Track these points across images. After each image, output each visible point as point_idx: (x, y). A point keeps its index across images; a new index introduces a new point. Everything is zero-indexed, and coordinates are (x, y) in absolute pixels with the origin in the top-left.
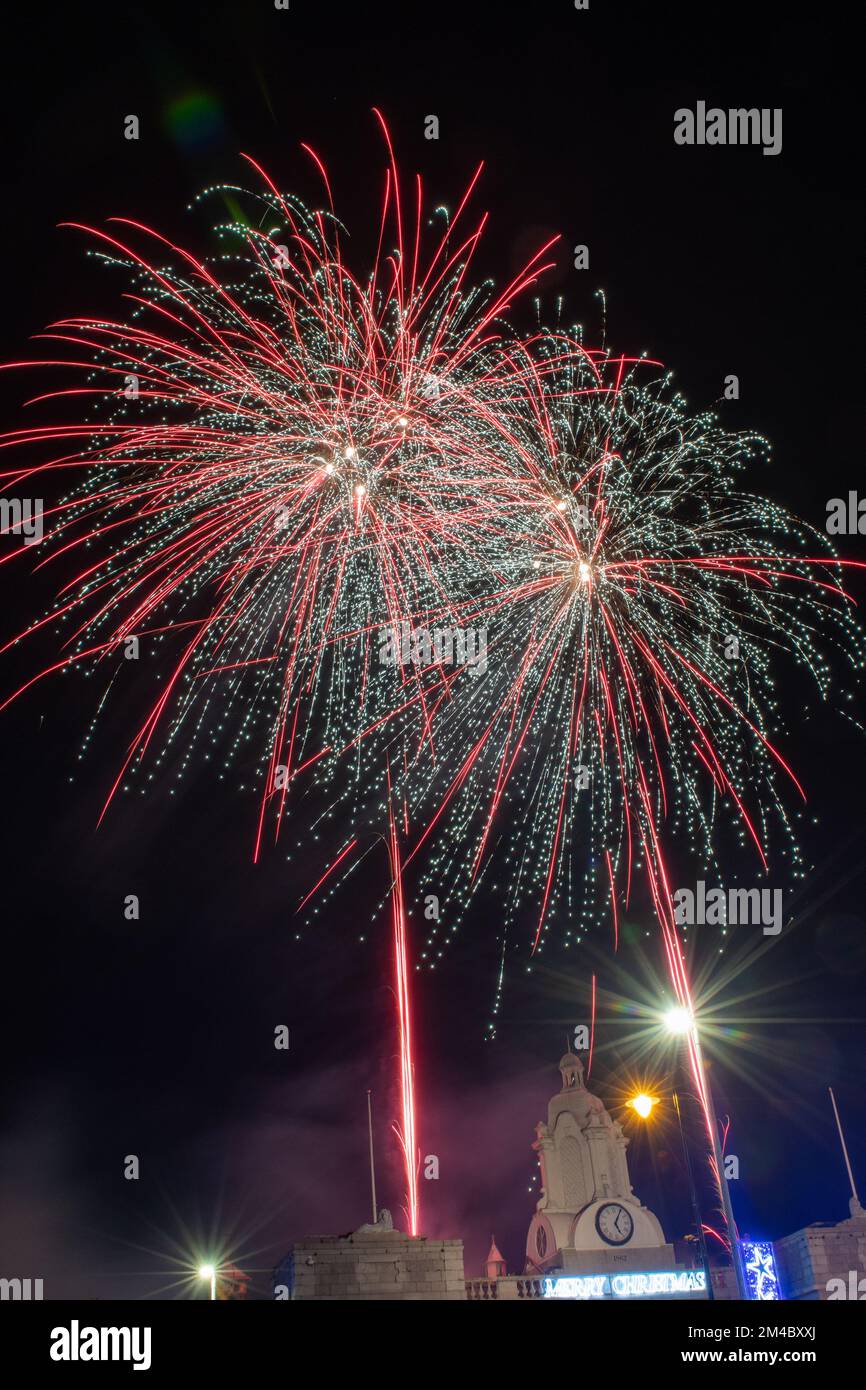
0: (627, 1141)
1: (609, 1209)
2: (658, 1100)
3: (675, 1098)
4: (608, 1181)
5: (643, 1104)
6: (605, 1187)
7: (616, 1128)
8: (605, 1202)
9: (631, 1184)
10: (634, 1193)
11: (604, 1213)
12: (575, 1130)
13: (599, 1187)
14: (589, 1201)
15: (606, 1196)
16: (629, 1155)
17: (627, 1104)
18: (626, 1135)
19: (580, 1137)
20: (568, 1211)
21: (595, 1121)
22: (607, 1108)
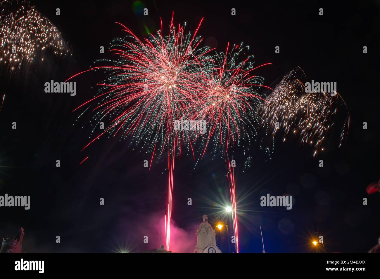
0: (216, 234)
1: (211, 248)
2: (223, 226)
3: (227, 226)
4: (211, 242)
5: (220, 227)
6: (210, 244)
7: (214, 231)
8: (210, 247)
9: (216, 243)
10: (216, 245)
11: (210, 249)
12: (205, 231)
13: (209, 244)
14: (207, 246)
15: (210, 246)
16: (216, 237)
17: (216, 226)
18: (216, 233)
19: (206, 233)
20: (202, 248)
21: (209, 229)
22: (212, 227)
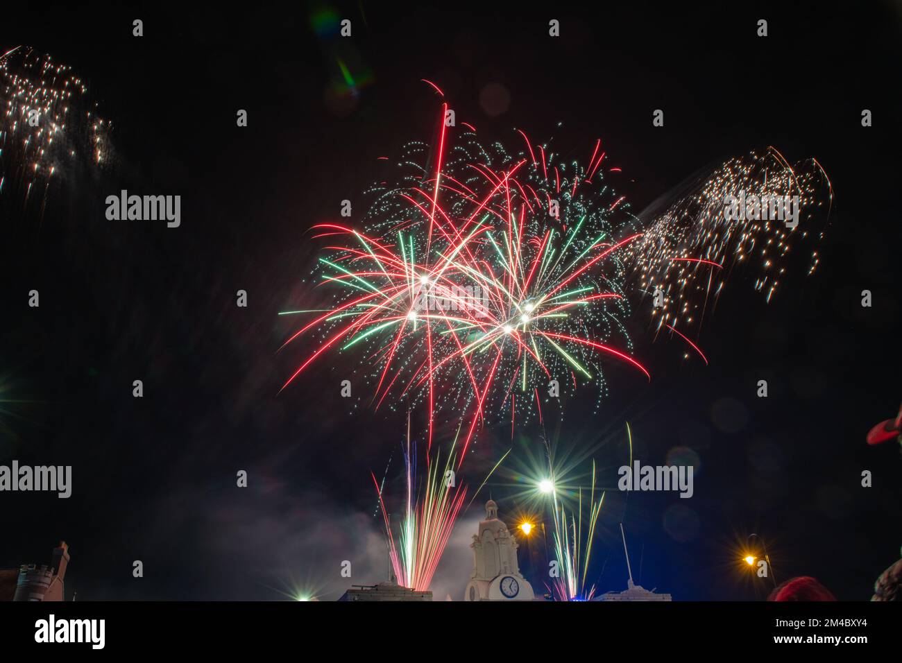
0: (518, 546)
1: (507, 579)
2: (534, 526)
3: (543, 525)
4: (507, 565)
5: (526, 528)
6: (505, 568)
7: (512, 538)
8: (508, 575)
9: (519, 567)
10: (520, 572)
11: (504, 581)
12: (492, 539)
13: (503, 568)
14: (497, 575)
15: (506, 573)
16: (519, 549)
17: (519, 527)
18: (518, 542)
19: (494, 543)
20: (488, 579)
21: (502, 535)
22: (508, 529)
